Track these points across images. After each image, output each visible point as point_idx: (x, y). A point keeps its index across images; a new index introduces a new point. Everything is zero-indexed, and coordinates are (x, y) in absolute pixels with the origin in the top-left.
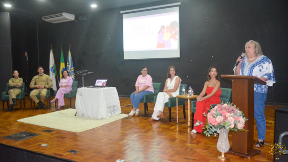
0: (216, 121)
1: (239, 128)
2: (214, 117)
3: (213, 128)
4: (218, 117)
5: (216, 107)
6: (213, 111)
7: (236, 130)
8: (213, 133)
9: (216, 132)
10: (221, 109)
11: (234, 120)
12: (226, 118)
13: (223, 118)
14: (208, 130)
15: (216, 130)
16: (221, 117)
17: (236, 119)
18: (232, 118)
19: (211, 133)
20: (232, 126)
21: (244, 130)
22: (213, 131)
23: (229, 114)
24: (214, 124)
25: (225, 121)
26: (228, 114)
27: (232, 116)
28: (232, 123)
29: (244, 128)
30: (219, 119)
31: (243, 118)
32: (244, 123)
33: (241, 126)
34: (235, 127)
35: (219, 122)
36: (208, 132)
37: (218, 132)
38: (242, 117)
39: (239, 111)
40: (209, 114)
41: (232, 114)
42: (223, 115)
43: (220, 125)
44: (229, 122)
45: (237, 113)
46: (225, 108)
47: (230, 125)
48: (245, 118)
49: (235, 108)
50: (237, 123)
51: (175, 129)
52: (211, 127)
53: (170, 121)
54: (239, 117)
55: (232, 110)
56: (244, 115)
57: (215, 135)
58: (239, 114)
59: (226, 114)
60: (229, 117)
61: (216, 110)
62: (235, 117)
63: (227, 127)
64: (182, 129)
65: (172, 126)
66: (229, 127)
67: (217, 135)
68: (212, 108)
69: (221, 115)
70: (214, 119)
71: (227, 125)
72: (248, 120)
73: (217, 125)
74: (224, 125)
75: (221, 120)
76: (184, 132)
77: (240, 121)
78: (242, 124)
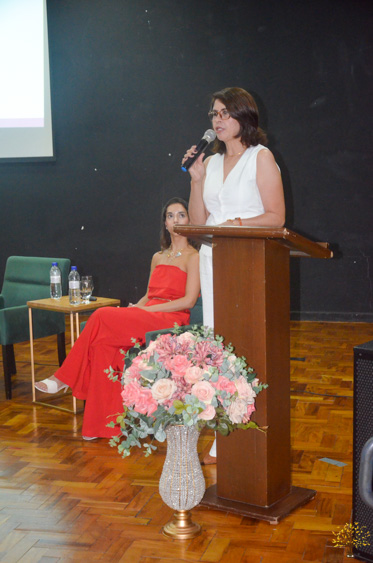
0: (150, 400)
1: (235, 419)
2: (144, 384)
3: (143, 426)
4: (158, 383)
5: (152, 346)
6: (140, 363)
7: (225, 426)
8: (142, 441)
9: (150, 438)
10: (172, 354)
11: (213, 392)
12: (185, 386)
13: (174, 388)
14: (125, 433)
15: (150, 431)
16: (167, 382)
17: (224, 386)
18: (206, 385)
19: (133, 444)
20: (209, 415)
21: (252, 425)
22: (143, 435)
23: (196, 369)
24: (143, 411)
25: (185, 397)
26: (192, 373)
27: (208, 379)
28: (208, 402)
29: (252, 417)
30: (163, 390)
31: (249, 381)
32: (252, 401)
33: (240, 411)
34: (219, 416)
35: (161, 401)
36: (123, 438)
37: (160, 437)
38: (244, 379)
39: (233, 357)
40: (127, 373)
41: (208, 370)
42: (174, 375)
43: (166, 413)
44: (197, 402)
45: (227, 364)
46: (184, 350)
47: (201, 410)
48: (257, 380)
49: (221, 347)
50: (227, 403)
51: (22, 426)
52: (136, 421)
53: (9, 396)
54: (235, 380)
55: (209, 356)
56: (251, 370)
57: (149, 449)
58: (233, 370)
59: (187, 371)
60: (198, 380)
61: (152, 358)
62: (217, 381)
63: (189, 419)
64: (50, 426)
65: (13, 414)
66: (199, 418)
67: (155, 448)
68: (137, 351)
69: (170, 377)
70: (146, 389)
71: (189, 410)
72: (266, 386)
73: (154, 413)
74: (178, 412)
75: (167, 393)
76: (56, 438)
77: (236, 393)
78: (243, 405)
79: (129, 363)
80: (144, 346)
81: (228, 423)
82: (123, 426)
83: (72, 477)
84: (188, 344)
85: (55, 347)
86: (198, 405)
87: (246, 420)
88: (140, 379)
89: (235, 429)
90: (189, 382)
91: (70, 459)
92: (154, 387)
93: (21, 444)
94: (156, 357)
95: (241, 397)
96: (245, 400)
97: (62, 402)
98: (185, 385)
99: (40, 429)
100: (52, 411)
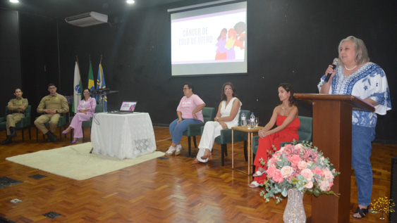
0: (280, 176)
1: (323, 189)
2: (278, 167)
3: (276, 188)
4: (284, 168)
5: (282, 149)
6: (276, 157)
7: (317, 192)
8: (275, 195)
9: (279, 194)
10: (292, 154)
11: (312, 175)
12: (298, 171)
13: (292, 171)
14: (268, 190)
15: (279, 190)
16: (289, 167)
17: (318, 172)
18: (309, 171)
19: (272, 195)
20: (310, 186)
21: (332, 192)
22: (276, 192)
23: (303, 162)
24: (276, 180)
25: (298, 176)
26: (302, 164)
27: (310, 168)
28: (309, 179)
29: (332, 188)
30: (286, 171)
31: (331, 170)
32: (332, 180)
33: (326, 184)
34: (314, 187)
35: (285, 177)
36: (267, 192)
37: (284, 194)
38: (328, 169)
39: (323, 158)
40: (270, 161)
41: (310, 163)
42: (292, 164)
43: (288, 183)
44: (303, 179)
45: (320, 161)
46: (297, 152)
47: (305, 183)
48: (334, 170)
49: (316, 152)
50: (319, 181)
51: (227, 178)
52: (273, 184)
53: (223, 165)
54: (323, 169)
55: (310, 156)
56: (332, 165)
57: (279, 200)
58: (323, 164)
59: (299, 163)
60: (304, 168)
61: (281, 155)
62: (314, 169)
63: (299, 187)
64: (238, 179)
65: (223, 173)
66: (304, 187)
67: (281, 199)
68: (275, 152)
69: (290, 165)
70: (278, 170)
71: (299, 183)
72: (339, 173)
73: (282, 182)
74: (294, 183)
75: (288, 173)
76: (240, 185)
77: (324, 176)
78: (327, 182)
79: (270, 156)
80: (279, 149)
81: (320, 191)
82: (267, 186)
83: (244, 204)
84: (299, 150)
85: (243, 146)
86: (305, 181)
87: (329, 189)
88: (276, 164)
89: (323, 194)
90: (300, 168)
91: (244, 196)
92: (282, 169)
93: (225, 186)
94: (284, 155)
95: (326, 178)
96: (329, 180)
97: (244, 169)
98: (298, 169)
99: (234, 180)
100: (240, 173)
